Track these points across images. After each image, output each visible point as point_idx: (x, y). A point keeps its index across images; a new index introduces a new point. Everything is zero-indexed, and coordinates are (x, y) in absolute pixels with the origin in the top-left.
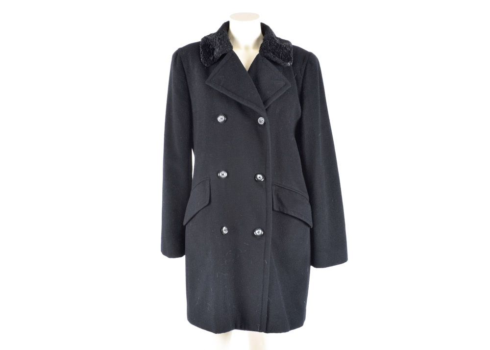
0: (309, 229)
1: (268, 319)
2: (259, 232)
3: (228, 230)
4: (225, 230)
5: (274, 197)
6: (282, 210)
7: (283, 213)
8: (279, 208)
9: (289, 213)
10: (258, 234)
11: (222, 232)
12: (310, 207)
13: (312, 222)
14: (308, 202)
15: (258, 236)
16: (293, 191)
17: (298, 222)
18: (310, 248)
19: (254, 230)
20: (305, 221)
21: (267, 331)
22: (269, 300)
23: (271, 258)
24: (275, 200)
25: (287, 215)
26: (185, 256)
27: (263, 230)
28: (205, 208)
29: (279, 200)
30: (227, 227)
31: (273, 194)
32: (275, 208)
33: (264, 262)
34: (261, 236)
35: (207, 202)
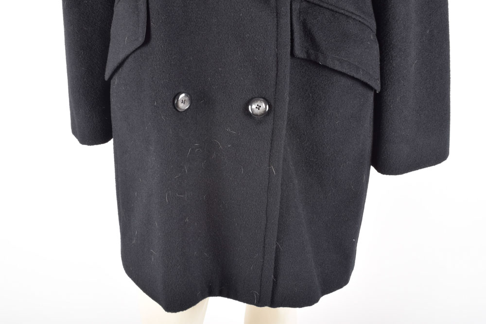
0: (371, 95)
1: (275, 284)
2: (258, 107)
3: (191, 101)
4: (183, 102)
5: (297, 27)
6: (313, 57)
7: (315, 63)
8: (307, 53)
9: (330, 63)
10: (257, 111)
11: (175, 106)
12: (377, 46)
13: (379, 82)
14: (373, 36)
15: (257, 115)
16: (342, 14)
17: (349, 82)
18: (371, 134)
19: (250, 102)
20: (366, 80)
21: (273, 305)
22: (277, 248)
23: (285, 160)
24: (297, 35)
25: (325, 67)
26: (111, 142)
27: (267, 102)
28: (138, 51)
29: (308, 34)
30: (188, 94)
31: (294, 19)
32: (299, 52)
33: (270, 172)
34: (266, 114)
35: (141, 40)
